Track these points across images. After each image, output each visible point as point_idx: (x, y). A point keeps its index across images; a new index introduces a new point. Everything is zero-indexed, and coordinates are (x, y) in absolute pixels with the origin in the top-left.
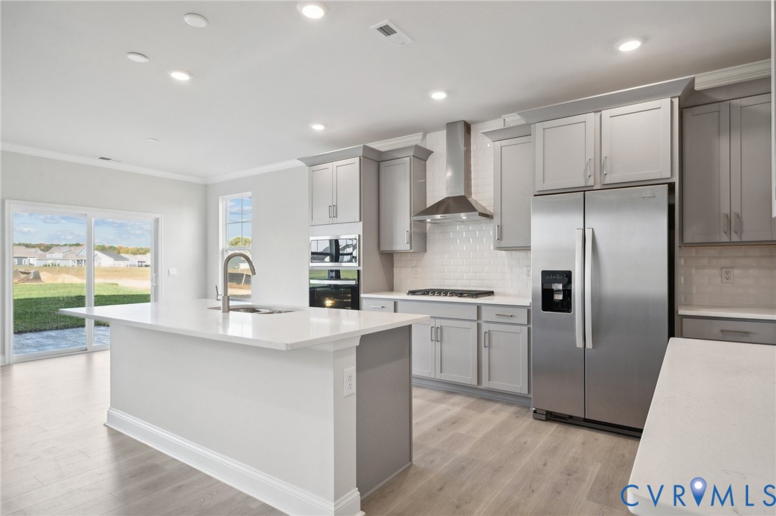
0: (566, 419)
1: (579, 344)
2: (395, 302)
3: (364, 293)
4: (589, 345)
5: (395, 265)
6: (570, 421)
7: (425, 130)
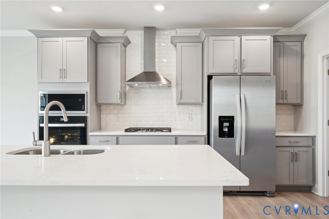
0: (228, 193)
1: (238, 153)
2: (117, 137)
3: (91, 132)
4: (243, 153)
5: (102, 113)
6: (231, 194)
7: (127, 27)
